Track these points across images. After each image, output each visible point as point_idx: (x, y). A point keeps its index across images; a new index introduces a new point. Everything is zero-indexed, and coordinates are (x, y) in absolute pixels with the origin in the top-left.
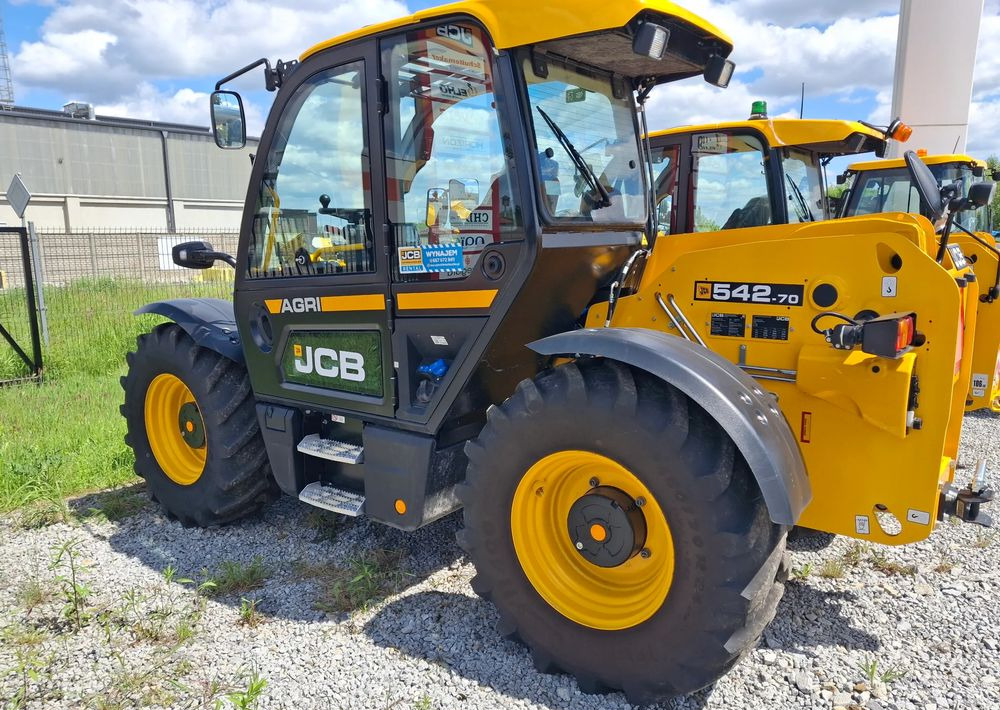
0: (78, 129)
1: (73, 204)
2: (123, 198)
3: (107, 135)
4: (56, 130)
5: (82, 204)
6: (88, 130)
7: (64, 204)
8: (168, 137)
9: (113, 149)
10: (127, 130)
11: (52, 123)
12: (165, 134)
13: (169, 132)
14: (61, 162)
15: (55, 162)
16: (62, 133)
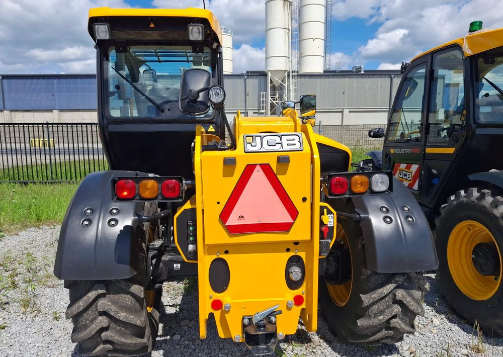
0: (353, 78)
1: (346, 112)
2: (369, 108)
3: (365, 79)
4: (344, 79)
5: (350, 112)
6: (357, 78)
7: (342, 112)
8: (394, 77)
9: (367, 85)
10: (374, 76)
11: (343, 76)
12: (393, 76)
13: (395, 75)
14: (344, 93)
15: (342, 93)
16: (346, 81)
